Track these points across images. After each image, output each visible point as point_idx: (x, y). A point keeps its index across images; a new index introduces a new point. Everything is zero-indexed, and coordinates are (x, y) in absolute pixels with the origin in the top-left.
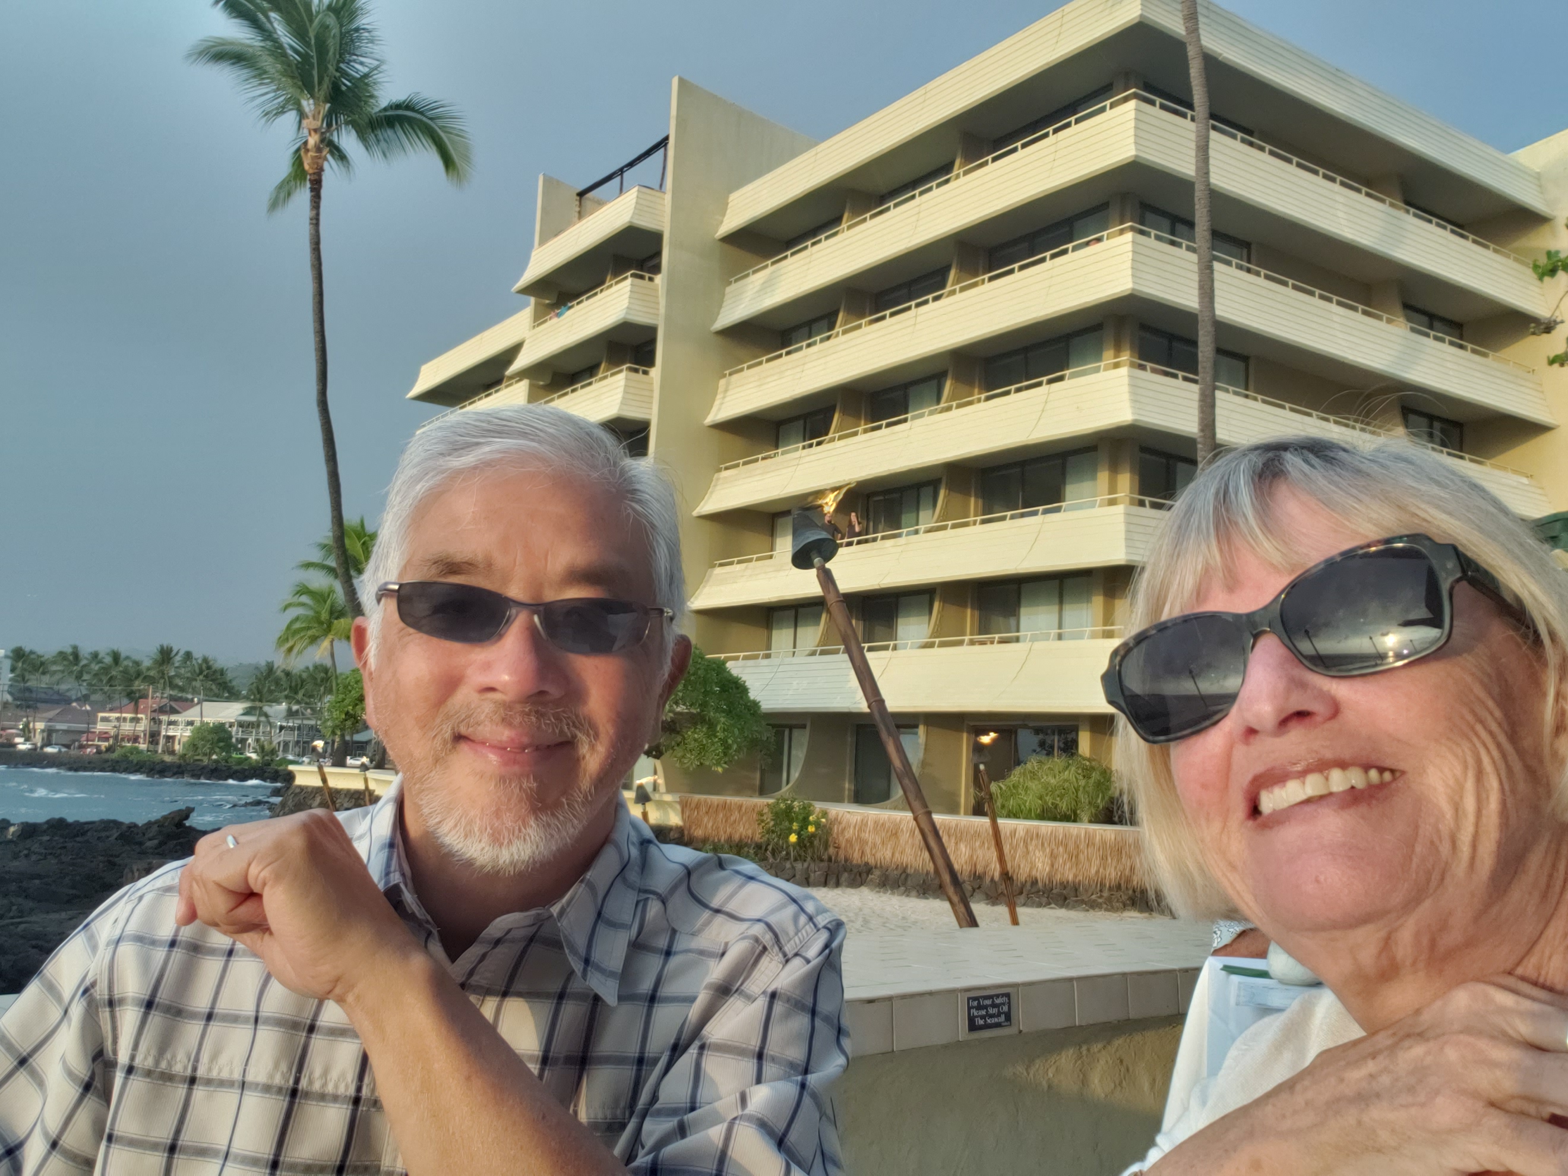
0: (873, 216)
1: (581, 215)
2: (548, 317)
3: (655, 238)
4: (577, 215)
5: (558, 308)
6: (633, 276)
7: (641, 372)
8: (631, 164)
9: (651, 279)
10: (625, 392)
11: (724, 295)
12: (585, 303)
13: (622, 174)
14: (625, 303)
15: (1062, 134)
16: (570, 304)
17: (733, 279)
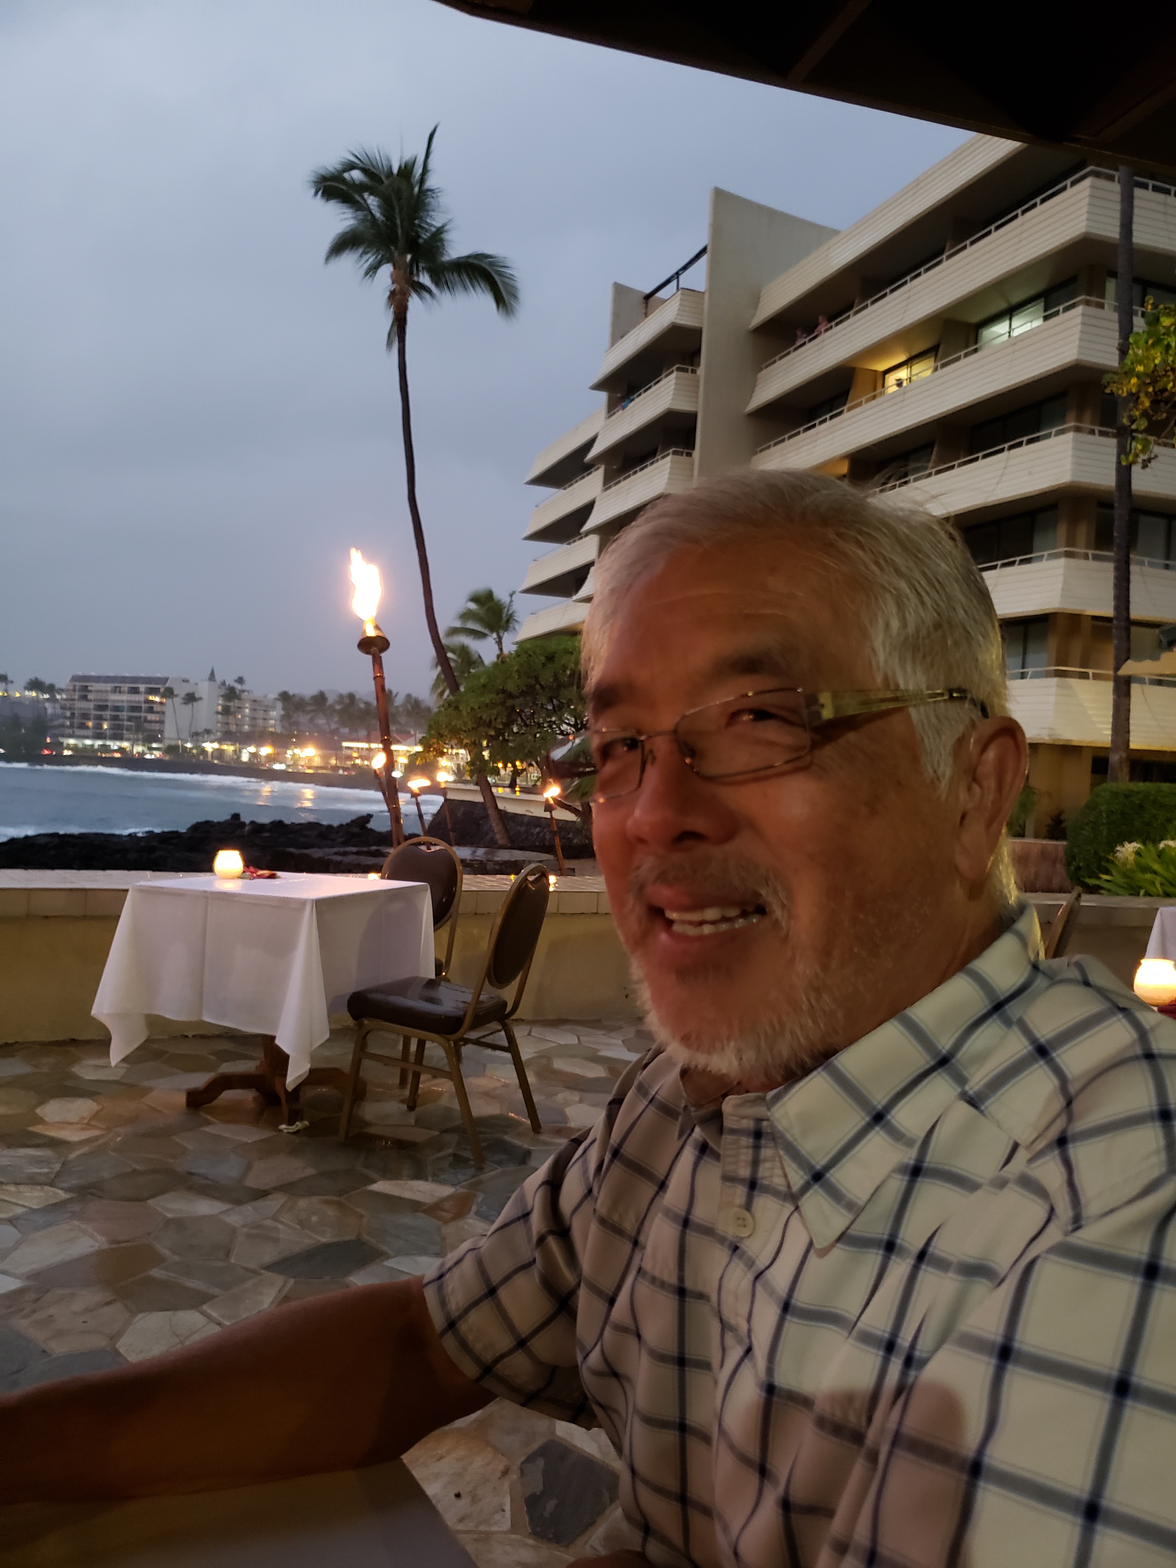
0: (873, 303)
1: (646, 315)
2: (616, 410)
3: (695, 334)
4: (644, 315)
5: (624, 401)
6: (678, 369)
7: (684, 455)
8: (685, 268)
9: (694, 372)
10: (670, 473)
11: (756, 380)
12: (643, 396)
13: (678, 278)
14: (670, 397)
15: (1029, 215)
16: (632, 398)
17: (763, 366)
